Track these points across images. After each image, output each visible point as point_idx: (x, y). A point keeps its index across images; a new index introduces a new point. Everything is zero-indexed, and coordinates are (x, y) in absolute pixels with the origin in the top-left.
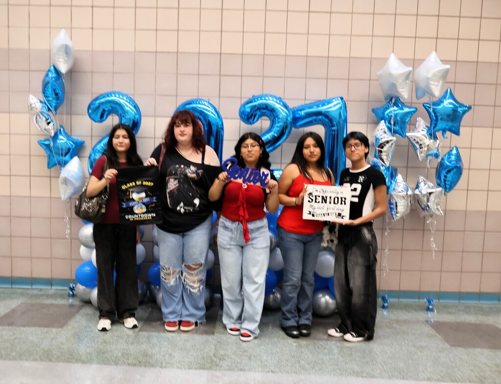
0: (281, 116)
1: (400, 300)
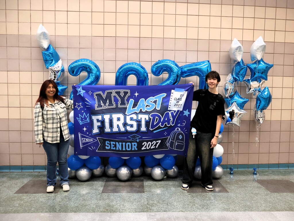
0: (175, 71)
1: (238, 169)
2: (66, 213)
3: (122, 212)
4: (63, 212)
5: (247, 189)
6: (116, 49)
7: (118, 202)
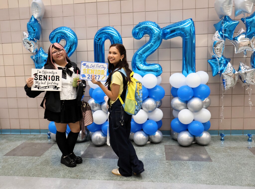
1: (232, 135)
2: (38, 178)
3: (91, 179)
4: (36, 176)
5: (235, 158)
6: (97, 14)
7: (91, 168)
